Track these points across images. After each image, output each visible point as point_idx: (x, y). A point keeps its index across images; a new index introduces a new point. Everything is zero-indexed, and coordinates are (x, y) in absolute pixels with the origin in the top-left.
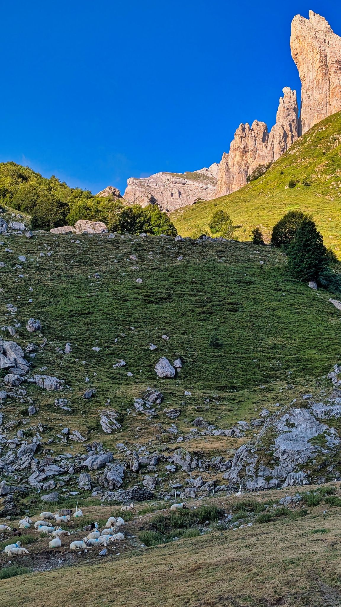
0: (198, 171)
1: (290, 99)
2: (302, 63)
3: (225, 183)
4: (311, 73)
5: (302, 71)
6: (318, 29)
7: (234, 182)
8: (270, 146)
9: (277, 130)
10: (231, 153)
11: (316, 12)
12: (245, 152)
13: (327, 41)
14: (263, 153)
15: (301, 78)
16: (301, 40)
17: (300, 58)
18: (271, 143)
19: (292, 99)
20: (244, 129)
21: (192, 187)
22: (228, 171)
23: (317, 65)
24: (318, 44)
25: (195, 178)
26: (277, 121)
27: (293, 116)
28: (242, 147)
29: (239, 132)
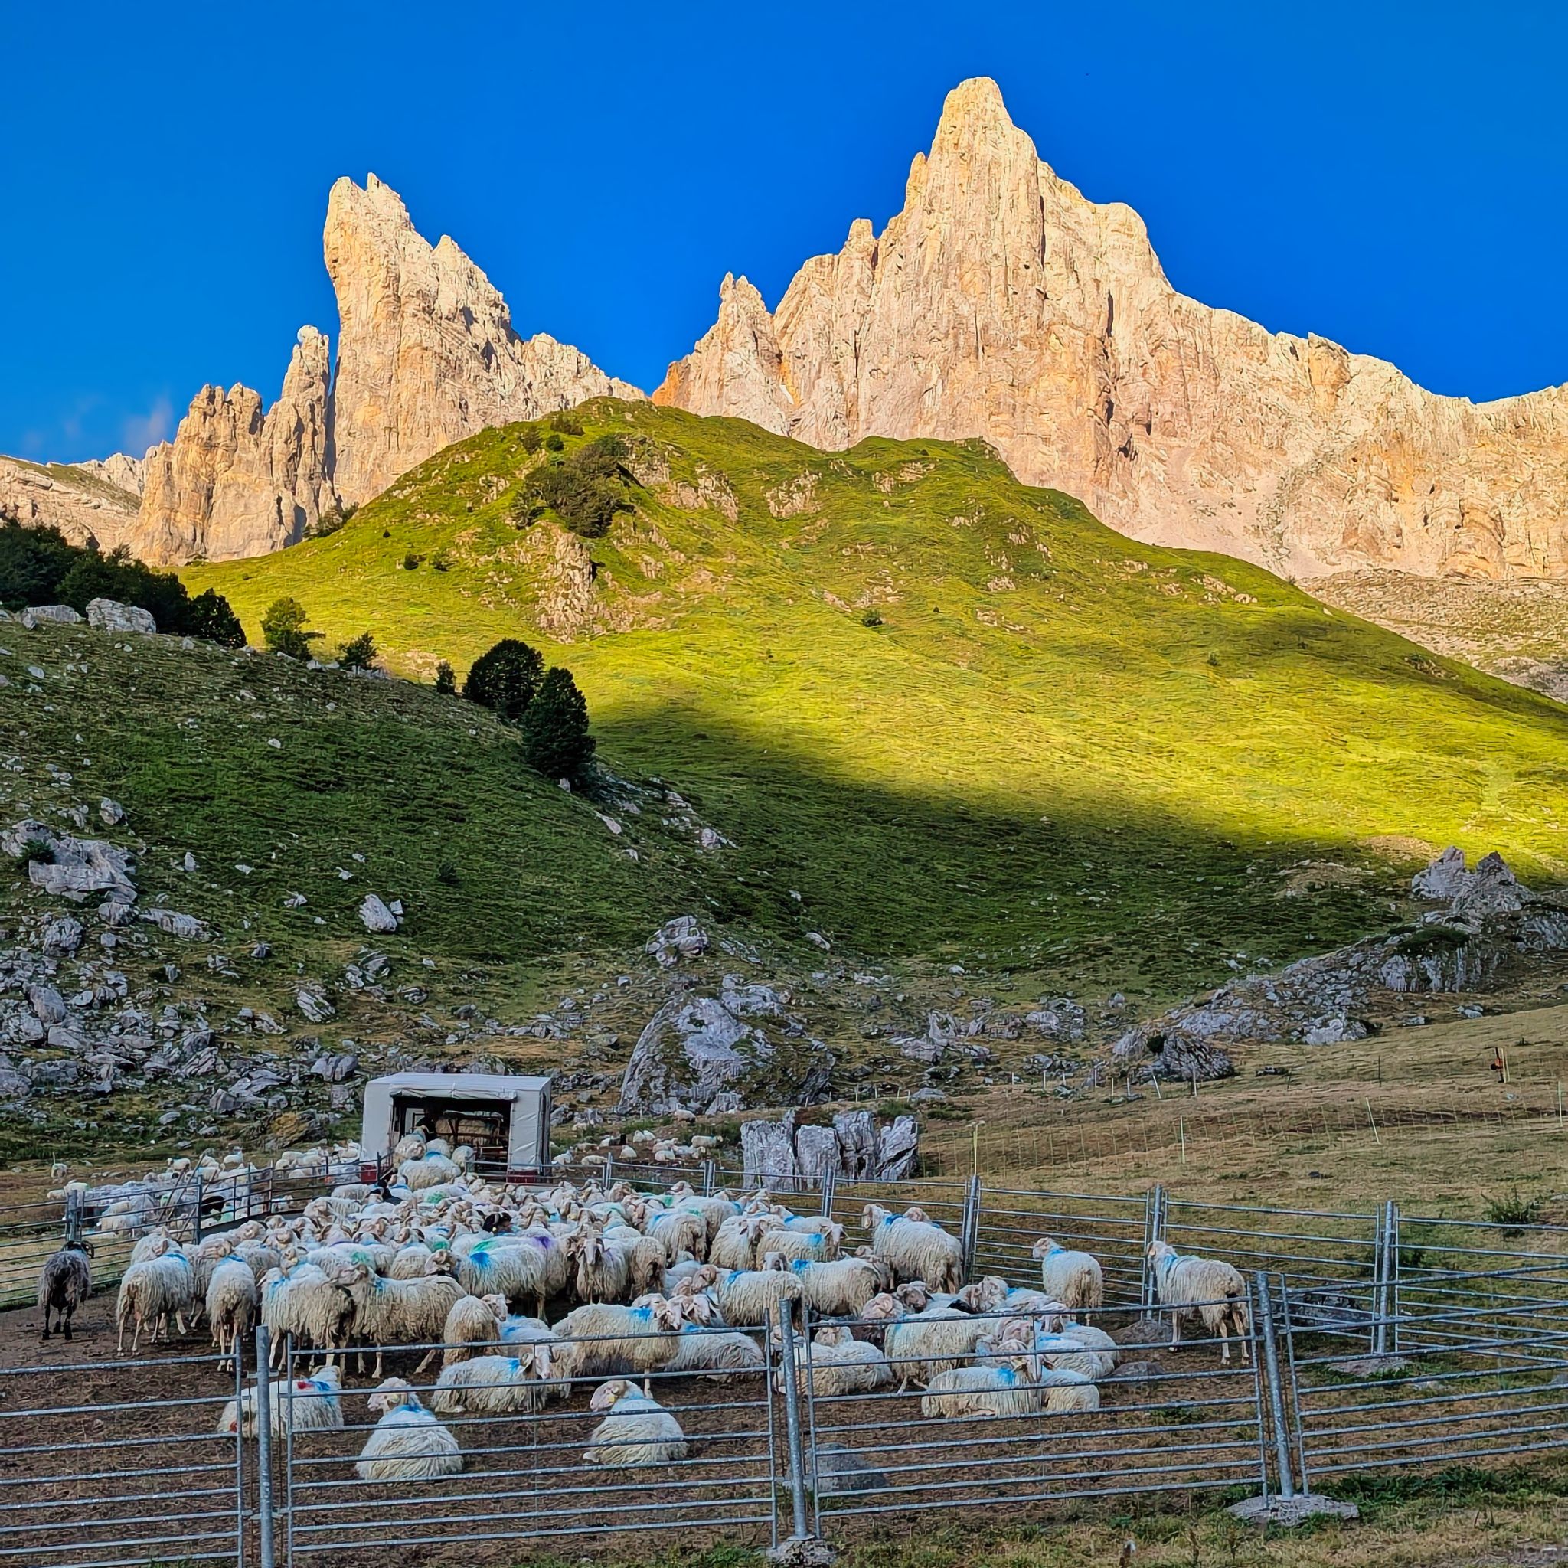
0: (78, 465)
1: (316, 352)
2: (346, 282)
3: (161, 507)
4: (364, 307)
5: (345, 299)
6: (384, 217)
7: (181, 509)
8: (265, 444)
9: (283, 413)
10: (179, 445)
11: (383, 179)
12: (209, 446)
13: (401, 246)
14: (250, 457)
15: (341, 313)
16: (349, 232)
17: (343, 270)
18: (266, 439)
19: (320, 353)
20: (211, 398)
21: (65, 499)
22: (169, 481)
23: (378, 292)
24: (383, 248)
25: (73, 480)
26: (284, 393)
27: (319, 389)
28: (205, 435)
29: (200, 401)
